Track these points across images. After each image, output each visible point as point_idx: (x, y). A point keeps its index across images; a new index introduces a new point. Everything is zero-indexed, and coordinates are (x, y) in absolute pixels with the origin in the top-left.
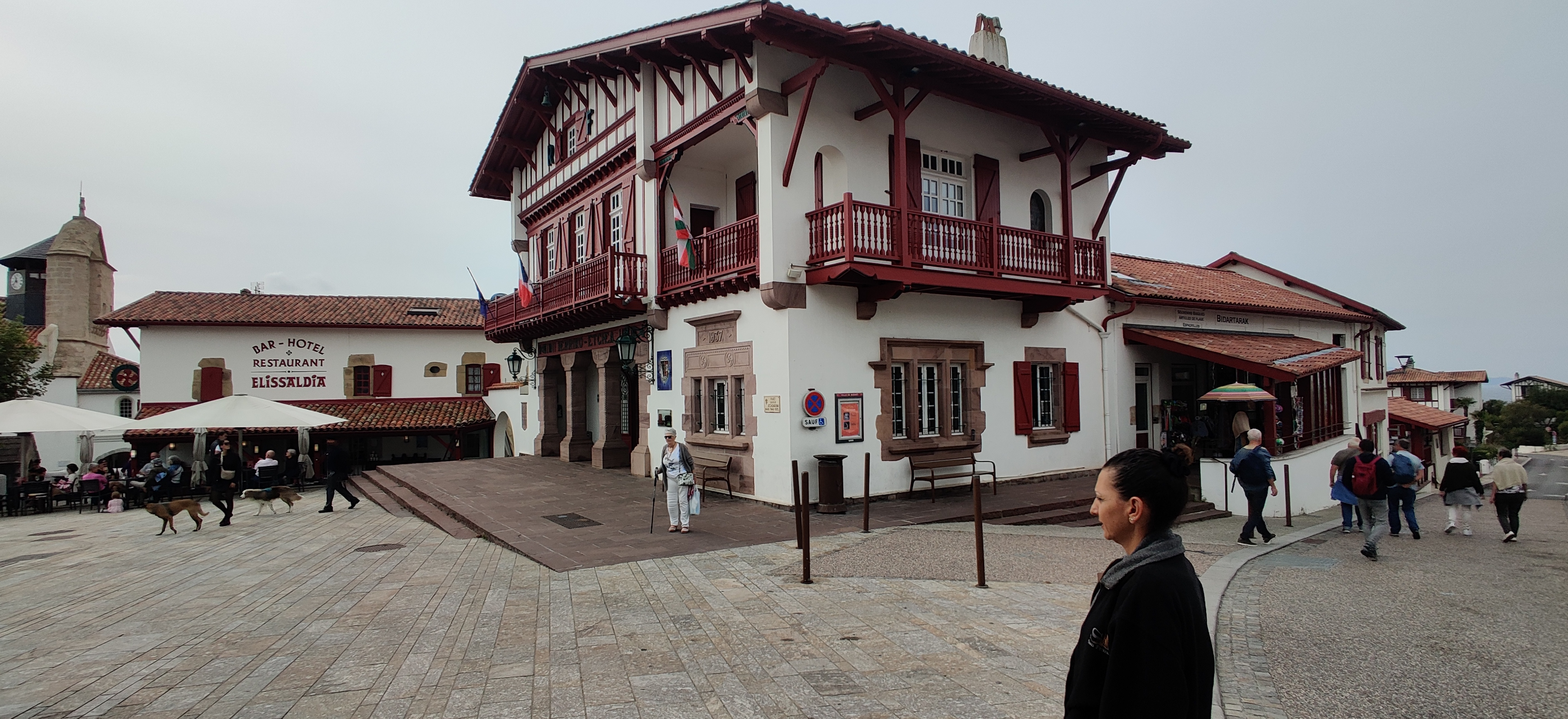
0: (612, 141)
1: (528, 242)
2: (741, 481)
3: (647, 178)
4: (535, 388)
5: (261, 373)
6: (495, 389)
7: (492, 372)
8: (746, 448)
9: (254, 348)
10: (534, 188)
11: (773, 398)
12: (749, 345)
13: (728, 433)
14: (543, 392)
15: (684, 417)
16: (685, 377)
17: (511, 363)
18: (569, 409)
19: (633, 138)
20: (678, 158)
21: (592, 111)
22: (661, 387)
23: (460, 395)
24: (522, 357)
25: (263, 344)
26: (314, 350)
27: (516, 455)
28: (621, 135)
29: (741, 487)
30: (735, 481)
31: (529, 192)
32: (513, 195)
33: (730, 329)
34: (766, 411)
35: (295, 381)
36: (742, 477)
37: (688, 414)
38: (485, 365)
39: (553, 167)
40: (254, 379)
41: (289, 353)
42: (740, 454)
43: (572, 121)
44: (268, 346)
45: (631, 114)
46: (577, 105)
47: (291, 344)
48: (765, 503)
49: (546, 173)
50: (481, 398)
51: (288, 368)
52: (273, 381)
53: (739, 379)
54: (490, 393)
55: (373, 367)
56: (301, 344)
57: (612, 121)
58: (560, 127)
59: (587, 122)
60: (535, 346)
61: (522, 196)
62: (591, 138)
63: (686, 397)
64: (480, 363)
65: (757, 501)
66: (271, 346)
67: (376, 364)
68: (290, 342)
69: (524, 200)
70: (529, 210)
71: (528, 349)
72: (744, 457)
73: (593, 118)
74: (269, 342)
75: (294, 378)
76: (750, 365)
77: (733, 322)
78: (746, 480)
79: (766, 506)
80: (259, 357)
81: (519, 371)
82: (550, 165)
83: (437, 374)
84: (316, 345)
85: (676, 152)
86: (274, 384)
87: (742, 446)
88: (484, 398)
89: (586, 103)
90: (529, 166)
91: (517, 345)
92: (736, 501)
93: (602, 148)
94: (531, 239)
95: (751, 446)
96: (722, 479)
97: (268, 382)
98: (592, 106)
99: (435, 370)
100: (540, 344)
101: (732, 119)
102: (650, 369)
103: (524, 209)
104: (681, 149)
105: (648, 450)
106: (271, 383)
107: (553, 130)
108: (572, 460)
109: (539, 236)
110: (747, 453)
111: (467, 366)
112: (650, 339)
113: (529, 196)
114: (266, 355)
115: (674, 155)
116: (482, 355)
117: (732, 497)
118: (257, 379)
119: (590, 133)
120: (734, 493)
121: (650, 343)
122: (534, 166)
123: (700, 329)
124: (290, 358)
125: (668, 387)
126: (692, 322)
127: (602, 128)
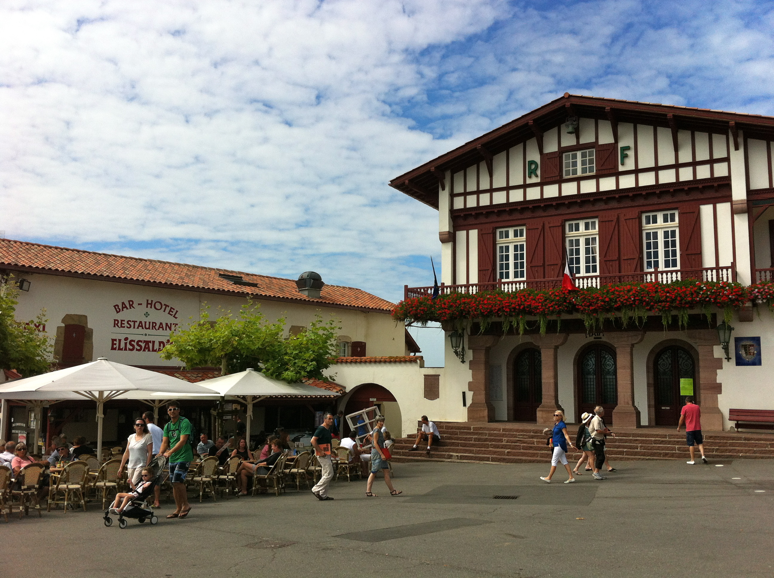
4: (464, 362)
5: (121, 334)
9: (115, 306)
21: (628, 147)
22: (741, 363)
25: (123, 303)
26: (169, 313)
28: (684, 173)
35: (151, 345)
39: (536, 180)
40: (113, 340)
41: (147, 314)
43: (578, 148)
44: (128, 306)
46: (591, 138)
47: (149, 306)
49: (515, 182)
51: (145, 331)
52: (131, 344)
56: (158, 306)
57: (666, 161)
58: (551, 148)
66: (131, 306)
68: (148, 304)
69: (459, 198)
73: (629, 153)
74: (129, 301)
75: (150, 342)
80: (120, 316)
82: (527, 177)
84: (171, 308)
86: (131, 348)
97: (126, 344)
98: (626, 143)
103: (462, 207)
106: (129, 346)
107: (539, 150)
109: (487, 231)
114: (126, 315)
118: (116, 340)
122: (490, 173)
124: (148, 320)
125: (756, 363)
127: (646, 164)
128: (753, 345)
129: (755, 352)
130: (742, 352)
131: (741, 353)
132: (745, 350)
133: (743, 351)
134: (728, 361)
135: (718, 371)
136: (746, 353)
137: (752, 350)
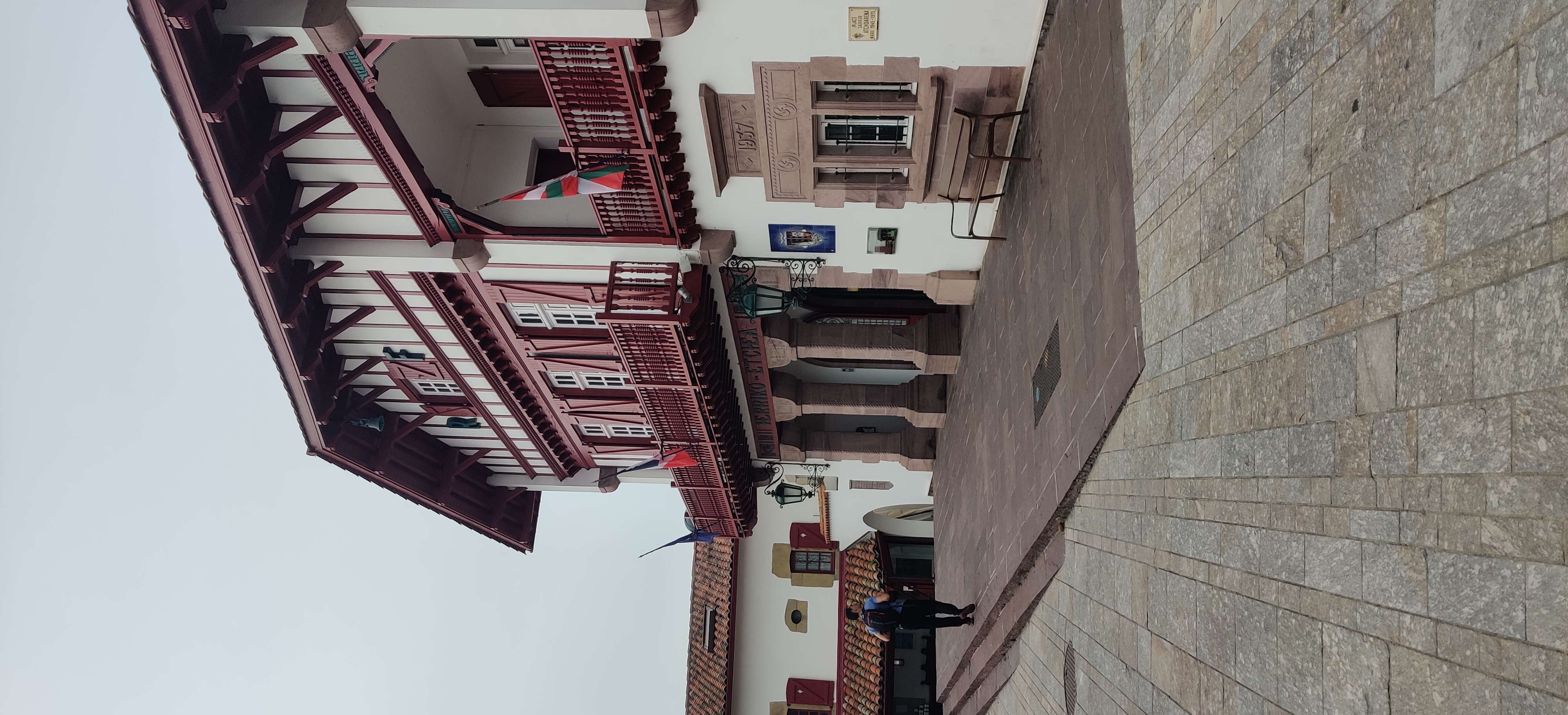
0: (430, 318)
1: (602, 468)
2: (997, 92)
3: (484, 257)
4: (827, 465)
6: (828, 529)
7: (803, 535)
8: (940, 80)
10: (517, 453)
11: (853, 22)
12: (761, 70)
13: (911, 118)
14: (835, 454)
15: (882, 204)
16: (814, 200)
17: (787, 500)
18: (861, 410)
19: (419, 277)
20: (446, 199)
21: (386, 350)
22: (830, 247)
23: (836, 583)
24: (779, 483)
27: (930, 501)
28: (417, 301)
29: (1008, 95)
30: (997, 105)
31: (523, 462)
32: (531, 487)
33: (734, 107)
34: (875, 37)
36: (990, 92)
37: (876, 197)
38: (792, 544)
39: (481, 420)
42: (949, 95)
43: (405, 385)
45: (379, 277)
46: (380, 375)
48: (1040, 45)
49: (491, 433)
50: (842, 553)
53: (819, 95)
54: (834, 538)
55: (788, 705)
57: (396, 317)
58: (417, 407)
59: (403, 358)
60: (762, 463)
61: (531, 473)
62: (429, 355)
63: (849, 199)
64: (788, 551)
65: (1035, 62)
67: (784, 699)
69: (537, 470)
70: (552, 464)
71: (767, 474)
72: (957, 86)
73: (397, 348)
76: (793, 69)
77: (722, 103)
78: (996, 84)
79: (1047, 42)
81: (801, 489)
82: (478, 426)
83: (803, 613)
85: (437, 201)
87: (935, 89)
88: (842, 548)
89: (373, 360)
90: (482, 461)
91: (761, 491)
92: (1033, 102)
93: (444, 336)
94: (599, 462)
95: (937, 73)
96: (992, 127)
98: (377, 350)
99: (796, 617)
100: (761, 455)
101: (369, 88)
102: (800, 264)
103: (550, 471)
104: (430, 192)
105: (933, 275)
107: (423, 417)
108: (944, 410)
109: (592, 449)
110: (949, 81)
111: (793, 570)
112: (750, 264)
113: (531, 462)
115: (442, 204)
116: (777, 548)
117: (1024, 112)
119: (421, 356)
120: (1019, 108)
121: (757, 263)
122: (483, 452)
123: (732, 168)
125: (829, 232)
126: (722, 181)
127: (411, 335)
129: (805, 231)
133: (802, 243)
136: (806, 241)
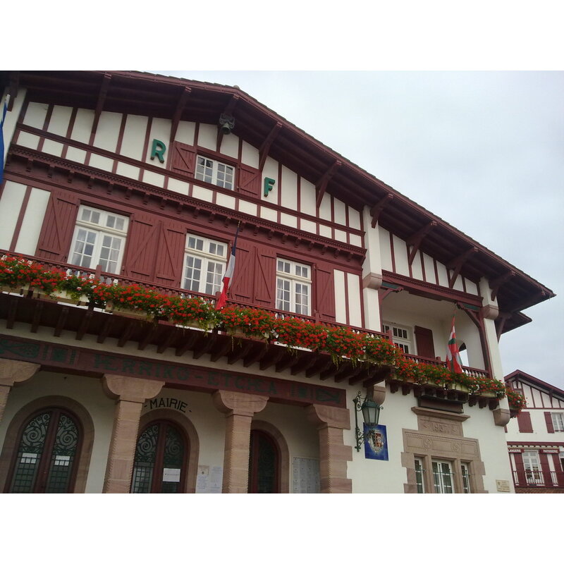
3: (372, 287)
11: (504, 482)
12: (475, 443)
20: (399, 291)
22: (370, 456)
33: (456, 427)
45: (358, 233)
53: (464, 463)
76: (478, 455)
85: (401, 288)
101: (460, 304)
104: (405, 289)
123: (422, 417)
125: (384, 456)
128: (380, 435)
129: (383, 444)
130: (371, 442)
131: (369, 442)
132: (374, 440)
133: (372, 440)
134: (358, 451)
135: (349, 463)
136: (374, 443)
137: (380, 440)
